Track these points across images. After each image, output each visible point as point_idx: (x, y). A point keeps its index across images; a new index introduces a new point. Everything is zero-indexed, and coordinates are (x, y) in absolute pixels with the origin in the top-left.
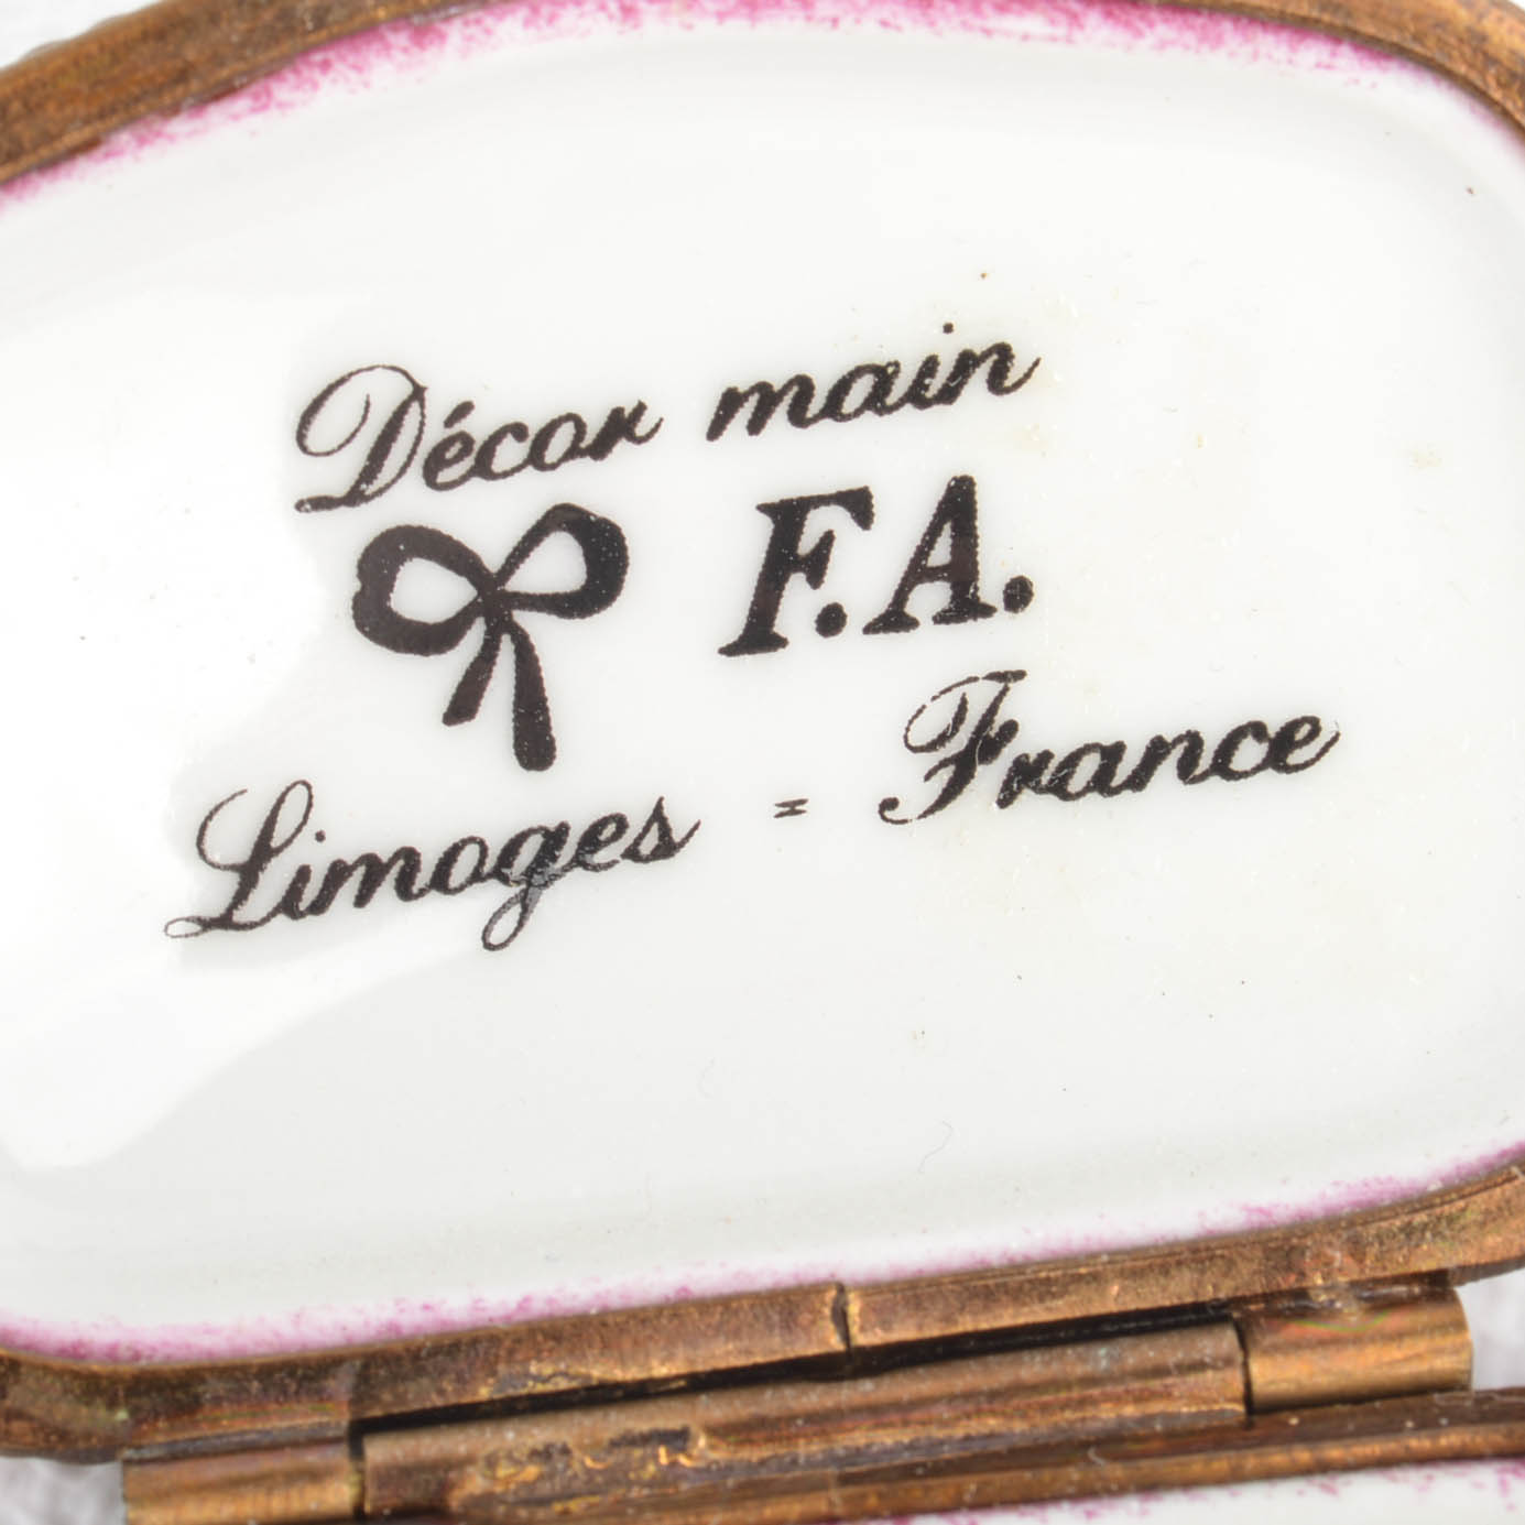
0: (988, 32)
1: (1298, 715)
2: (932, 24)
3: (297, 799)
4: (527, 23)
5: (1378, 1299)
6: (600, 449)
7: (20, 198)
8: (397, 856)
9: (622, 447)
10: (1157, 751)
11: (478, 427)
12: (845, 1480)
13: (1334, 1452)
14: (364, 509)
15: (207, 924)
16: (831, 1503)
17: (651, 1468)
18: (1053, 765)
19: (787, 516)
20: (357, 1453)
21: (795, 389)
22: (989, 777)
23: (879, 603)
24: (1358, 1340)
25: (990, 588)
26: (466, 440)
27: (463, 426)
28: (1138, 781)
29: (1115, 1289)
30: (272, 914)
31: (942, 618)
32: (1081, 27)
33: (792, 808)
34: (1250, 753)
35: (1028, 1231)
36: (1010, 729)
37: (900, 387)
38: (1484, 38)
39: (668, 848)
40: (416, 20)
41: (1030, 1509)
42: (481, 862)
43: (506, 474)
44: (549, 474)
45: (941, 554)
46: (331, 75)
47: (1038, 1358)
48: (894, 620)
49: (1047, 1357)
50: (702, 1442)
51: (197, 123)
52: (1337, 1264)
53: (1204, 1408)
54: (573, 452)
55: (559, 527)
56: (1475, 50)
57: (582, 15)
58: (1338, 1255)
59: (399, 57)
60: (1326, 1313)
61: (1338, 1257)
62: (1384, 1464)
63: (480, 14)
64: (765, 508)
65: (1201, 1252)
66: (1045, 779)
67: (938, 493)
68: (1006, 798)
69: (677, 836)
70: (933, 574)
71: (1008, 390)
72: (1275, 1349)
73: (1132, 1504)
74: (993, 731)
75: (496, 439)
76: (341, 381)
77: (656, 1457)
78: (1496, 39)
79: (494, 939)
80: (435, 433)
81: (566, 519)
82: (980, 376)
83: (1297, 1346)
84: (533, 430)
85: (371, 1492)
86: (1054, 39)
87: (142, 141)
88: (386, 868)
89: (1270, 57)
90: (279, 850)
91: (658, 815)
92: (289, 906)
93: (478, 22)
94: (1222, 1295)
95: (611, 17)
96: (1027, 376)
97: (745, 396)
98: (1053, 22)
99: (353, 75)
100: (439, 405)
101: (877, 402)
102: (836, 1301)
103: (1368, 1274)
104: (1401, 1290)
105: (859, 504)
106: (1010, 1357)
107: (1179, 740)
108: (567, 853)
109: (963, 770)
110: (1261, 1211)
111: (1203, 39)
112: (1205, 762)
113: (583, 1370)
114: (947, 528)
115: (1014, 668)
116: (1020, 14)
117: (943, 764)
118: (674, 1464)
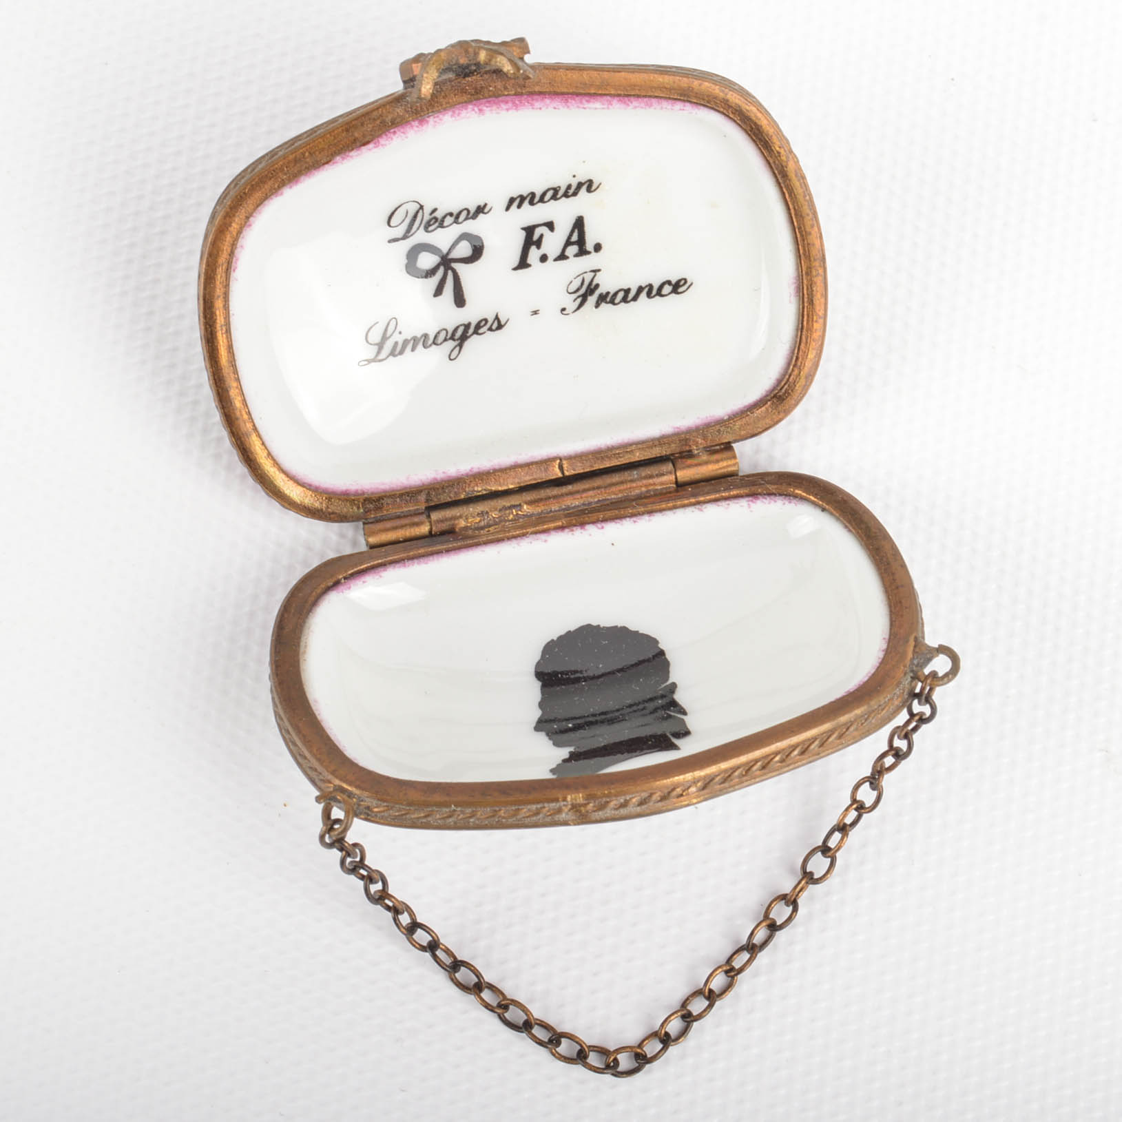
0: (585, 108)
1: (680, 278)
2: (568, 107)
3: (393, 323)
4: (452, 116)
5: (711, 451)
6: (475, 216)
7: (309, 177)
8: (422, 336)
9: (481, 215)
10: (640, 290)
11: (439, 214)
12: (567, 516)
13: (702, 499)
14: (407, 240)
15: (369, 361)
16: (563, 523)
17: (511, 516)
18: (610, 295)
19: (529, 230)
20: (429, 516)
21: (530, 196)
22: (592, 300)
23: (558, 252)
24: (706, 463)
25: (589, 246)
26: (436, 219)
27: (435, 214)
28: (635, 298)
29: (638, 454)
30: (388, 357)
31: (576, 256)
32: (611, 105)
33: (535, 313)
34: (667, 289)
35: (612, 439)
36: (597, 286)
37: (561, 193)
38: (728, 101)
39: (500, 327)
40: (420, 118)
41: (618, 521)
42: (447, 335)
43: (447, 226)
44: (461, 225)
45: (575, 238)
46: (397, 135)
47: (617, 476)
48: (562, 257)
49: (620, 475)
50: (525, 507)
51: (359, 152)
52: (700, 442)
53: (665, 486)
54: (466, 219)
55: (463, 239)
56: (725, 104)
57: (467, 113)
58: (700, 440)
59: (415, 128)
60: (697, 456)
61: (700, 441)
62: (716, 500)
63: (438, 114)
64: (523, 229)
65: (661, 441)
66: (608, 300)
67: (573, 221)
68: (597, 306)
69: (503, 323)
70: (573, 243)
71: (592, 192)
72: (684, 468)
73: (646, 517)
74: (592, 287)
75: (445, 217)
76: (399, 207)
77: (512, 513)
78: (731, 100)
79: (452, 358)
80: (427, 217)
81: (465, 236)
82: (584, 188)
83: (689, 466)
84: (455, 214)
85: (434, 528)
86: (603, 108)
87: (343, 159)
88: (419, 340)
89: (666, 108)
90: (389, 337)
91: (497, 318)
92: (393, 354)
93: (438, 117)
94: (668, 454)
95: (476, 112)
96: (598, 187)
97: (516, 199)
98: (603, 104)
99: (402, 135)
100: (427, 210)
101: (554, 197)
102: (559, 463)
103: (709, 444)
104: (718, 447)
105: (550, 226)
106: (609, 475)
107: (646, 286)
108: (471, 331)
109: (584, 298)
110: (677, 428)
111: (647, 105)
112: (654, 292)
113: (489, 488)
114: (576, 231)
115: (597, 268)
116: (594, 102)
117: (579, 297)
118: (517, 514)
